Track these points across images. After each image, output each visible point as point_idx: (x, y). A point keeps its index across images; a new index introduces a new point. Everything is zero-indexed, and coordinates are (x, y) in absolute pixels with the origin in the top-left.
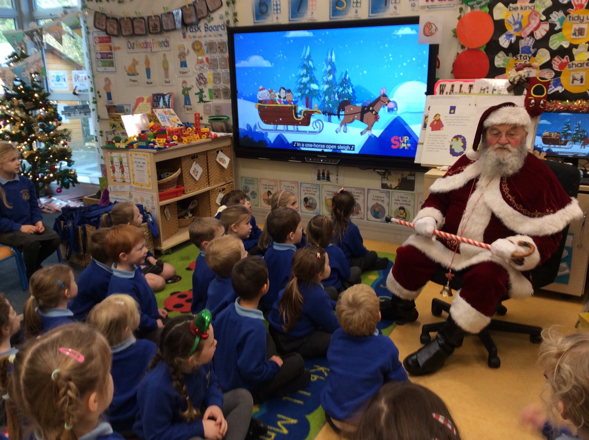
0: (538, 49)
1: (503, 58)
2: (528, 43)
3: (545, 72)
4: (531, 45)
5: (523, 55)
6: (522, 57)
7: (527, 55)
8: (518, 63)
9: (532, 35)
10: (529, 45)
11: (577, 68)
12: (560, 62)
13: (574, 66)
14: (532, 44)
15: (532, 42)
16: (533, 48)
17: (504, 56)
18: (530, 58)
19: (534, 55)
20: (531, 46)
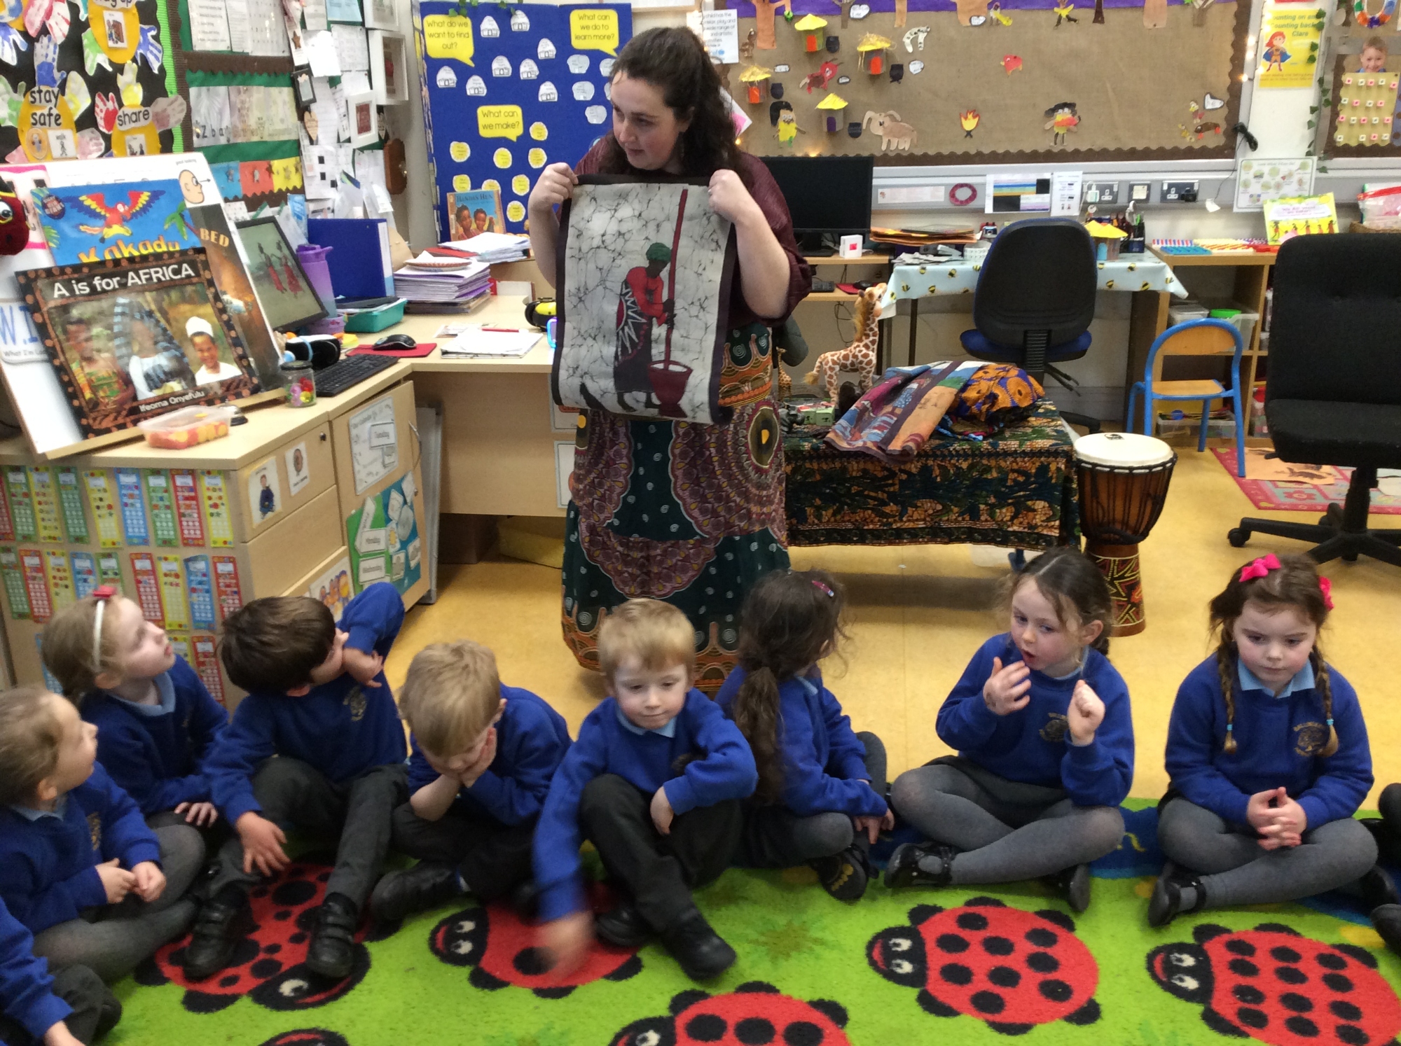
0: (68, 73)
1: (7, 97)
2: (47, 55)
3: (87, 138)
4: (54, 60)
5: (44, 88)
6: (42, 94)
7: (50, 89)
8: (39, 113)
9: (44, 31)
10: (49, 60)
11: (133, 125)
12: (104, 109)
13: (127, 118)
14: (56, 57)
15: (55, 53)
16: (59, 70)
17: (8, 92)
18: (56, 98)
19: (62, 88)
20: (55, 64)
